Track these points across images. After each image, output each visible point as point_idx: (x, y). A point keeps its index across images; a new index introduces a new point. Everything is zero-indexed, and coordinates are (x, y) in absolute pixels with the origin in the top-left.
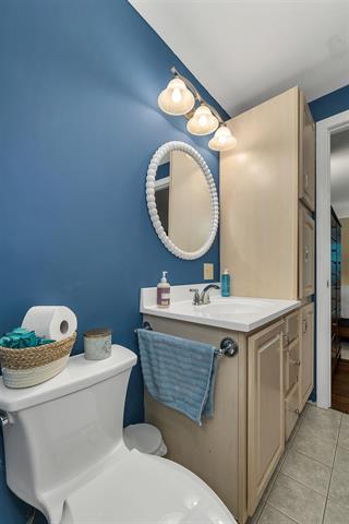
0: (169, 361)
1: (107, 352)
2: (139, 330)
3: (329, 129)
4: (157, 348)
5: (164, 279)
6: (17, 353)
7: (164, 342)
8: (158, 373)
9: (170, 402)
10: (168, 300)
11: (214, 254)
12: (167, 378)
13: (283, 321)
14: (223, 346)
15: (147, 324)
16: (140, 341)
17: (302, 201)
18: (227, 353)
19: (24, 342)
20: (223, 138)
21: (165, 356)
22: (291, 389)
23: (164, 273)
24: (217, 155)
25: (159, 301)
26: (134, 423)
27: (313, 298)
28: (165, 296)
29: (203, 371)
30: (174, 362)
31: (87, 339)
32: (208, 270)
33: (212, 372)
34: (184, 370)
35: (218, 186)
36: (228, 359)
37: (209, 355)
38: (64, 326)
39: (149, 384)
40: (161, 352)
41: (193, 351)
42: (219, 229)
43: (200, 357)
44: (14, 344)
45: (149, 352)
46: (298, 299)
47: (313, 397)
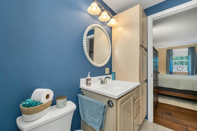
0: (89, 107)
1: (65, 105)
2: (79, 95)
3: (152, 19)
4: (85, 102)
5: (89, 75)
6: (27, 109)
7: (87, 100)
8: (85, 112)
9: (89, 123)
10: (90, 83)
11: (110, 64)
12: (88, 114)
13: (133, 92)
14: (108, 103)
15: (82, 92)
16: (79, 99)
17: (141, 46)
18: (110, 106)
19: (31, 105)
20: (113, 22)
21: (87, 106)
22: (136, 117)
23: (89, 73)
24: (111, 28)
25: (87, 84)
26: (76, 130)
27: (147, 81)
28: (89, 82)
29: (101, 112)
30: (91, 108)
31: (57, 100)
32: (107, 70)
33: (104, 113)
34: (94, 111)
35: (111, 41)
36: (110, 108)
37: (103, 107)
38: (48, 96)
39: (82, 116)
40: (86, 104)
41: (97, 104)
42: (111, 55)
43: (99, 107)
44: (27, 105)
45: (82, 104)
46: (140, 82)
47: (146, 118)
